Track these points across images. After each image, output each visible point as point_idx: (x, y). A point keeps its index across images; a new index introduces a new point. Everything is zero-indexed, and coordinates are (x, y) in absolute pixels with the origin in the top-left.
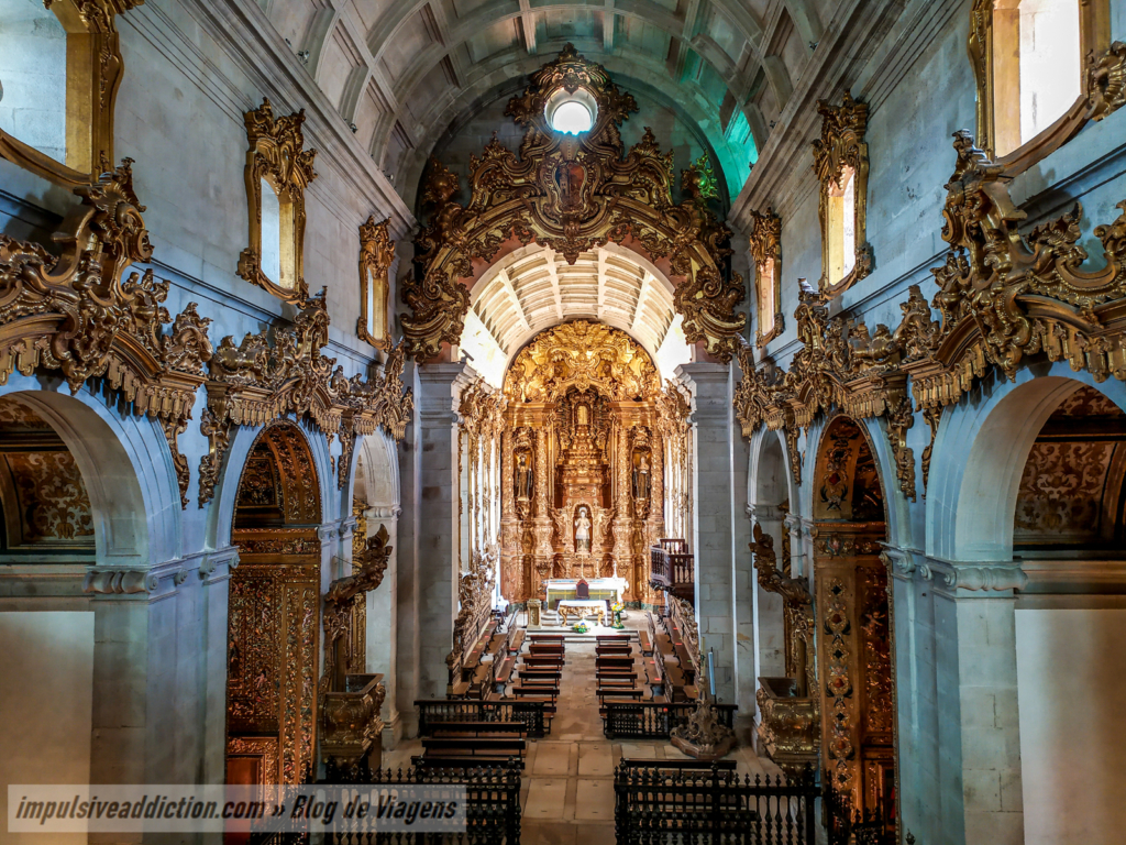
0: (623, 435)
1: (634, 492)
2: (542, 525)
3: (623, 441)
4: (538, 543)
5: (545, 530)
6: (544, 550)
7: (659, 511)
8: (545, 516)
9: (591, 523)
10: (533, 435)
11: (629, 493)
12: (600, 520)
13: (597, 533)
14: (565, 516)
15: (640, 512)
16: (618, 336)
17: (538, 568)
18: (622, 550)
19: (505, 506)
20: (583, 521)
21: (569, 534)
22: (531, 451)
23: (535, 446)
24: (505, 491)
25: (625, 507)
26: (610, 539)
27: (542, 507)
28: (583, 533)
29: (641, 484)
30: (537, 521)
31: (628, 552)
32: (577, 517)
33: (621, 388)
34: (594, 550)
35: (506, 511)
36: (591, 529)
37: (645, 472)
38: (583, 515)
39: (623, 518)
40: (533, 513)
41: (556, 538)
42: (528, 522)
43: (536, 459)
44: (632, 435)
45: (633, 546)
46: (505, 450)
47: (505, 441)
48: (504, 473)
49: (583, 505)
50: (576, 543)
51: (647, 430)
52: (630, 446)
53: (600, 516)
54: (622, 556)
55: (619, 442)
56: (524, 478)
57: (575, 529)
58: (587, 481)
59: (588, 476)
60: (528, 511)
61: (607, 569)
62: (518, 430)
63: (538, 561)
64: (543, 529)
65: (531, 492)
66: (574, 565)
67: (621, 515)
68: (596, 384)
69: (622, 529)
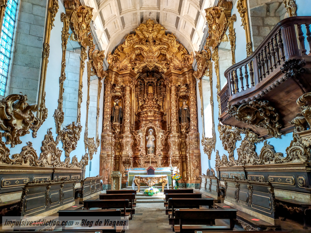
0: (173, 88)
1: (180, 120)
2: (127, 137)
3: (173, 92)
4: (124, 148)
5: (128, 139)
6: (128, 151)
7: (195, 128)
8: (128, 133)
9: (156, 137)
10: (123, 89)
11: (177, 120)
12: (161, 137)
13: (159, 143)
14: (141, 134)
15: (183, 130)
16: (170, 36)
17: (124, 163)
18: (174, 152)
19: (105, 125)
20: (151, 137)
21: (142, 144)
22: (122, 98)
23: (124, 95)
24: (105, 117)
25: (175, 127)
26: (166, 147)
27: (127, 128)
28: (151, 143)
29: (184, 115)
30: (124, 135)
31: (177, 153)
32: (147, 134)
33: (172, 64)
34: (157, 153)
35: (105, 128)
36: (155, 142)
37: (186, 108)
38: (151, 133)
39: (174, 133)
40: (122, 132)
41: (135, 146)
42: (119, 136)
43: (125, 102)
44: (178, 89)
45: (180, 149)
46: (106, 94)
47: (107, 89)
48: (105, 106)
49: (151, 128)
50: (147, 149)
51: (187, 85)
52: (177, 95)
53: (160, 134)
54: (174, 155)
55: (170, 93)
56: (117, 112)
57: (146, 141)
58: (153, 118)
59: (153, 116)
60: (119, 130)
61: (166, 163)
62: (114, 85)
63: (124, 158)
64: (127, 140)
65: (121, 120)
66: (146, 162)
67: (173, 132)
68: (158, 65)
69: (174, 139)
